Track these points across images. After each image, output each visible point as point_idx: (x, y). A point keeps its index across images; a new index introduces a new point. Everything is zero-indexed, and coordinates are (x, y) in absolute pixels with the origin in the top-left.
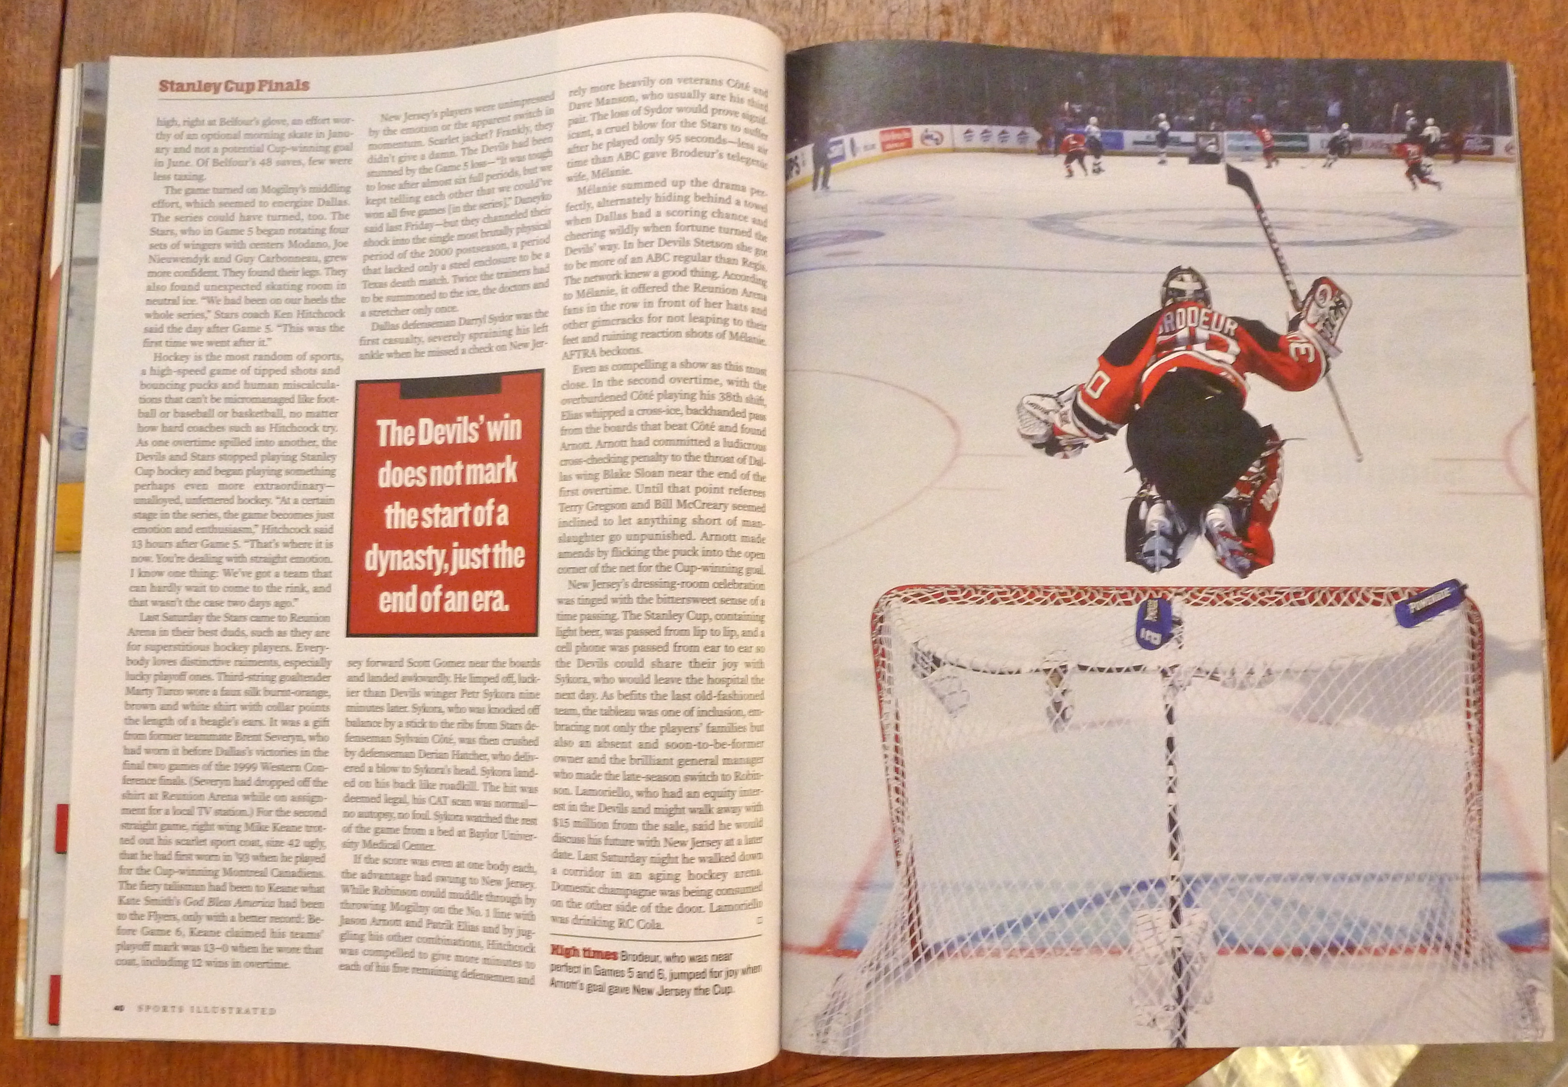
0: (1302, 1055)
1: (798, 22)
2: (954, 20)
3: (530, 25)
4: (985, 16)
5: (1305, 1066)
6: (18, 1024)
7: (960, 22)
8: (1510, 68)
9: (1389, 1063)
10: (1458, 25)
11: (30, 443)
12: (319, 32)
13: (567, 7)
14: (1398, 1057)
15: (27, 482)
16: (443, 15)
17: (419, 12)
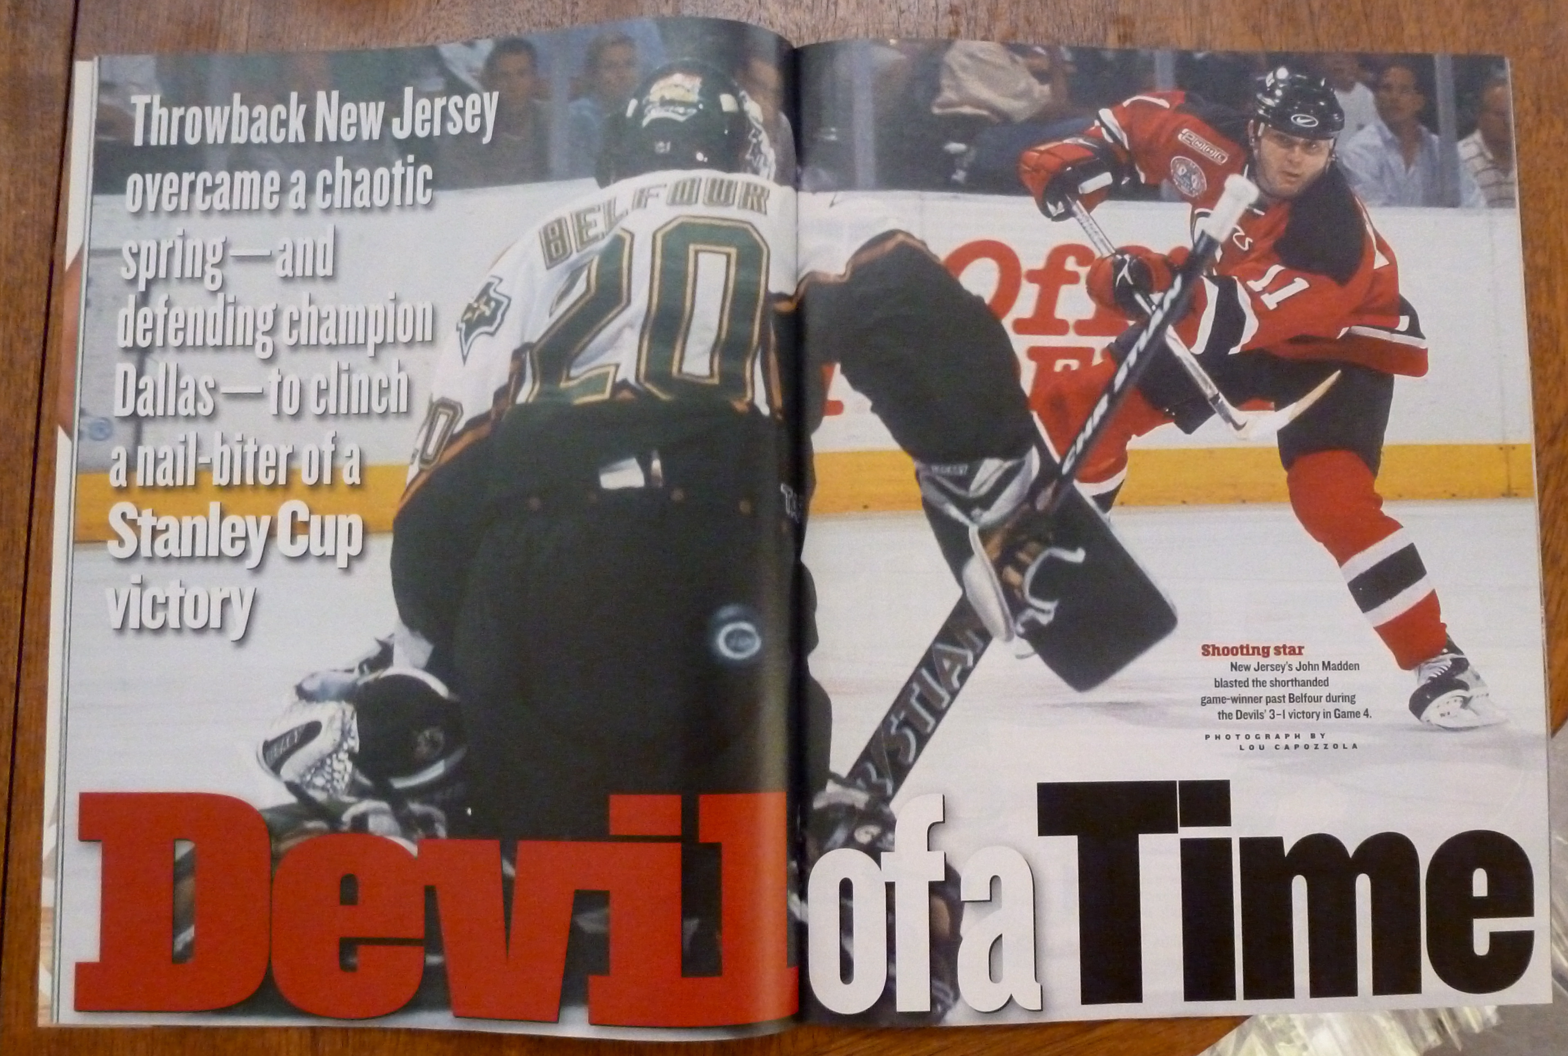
2: (963, 20)
4: (993, 16)
7: (969, 22)
17: (434, 6)
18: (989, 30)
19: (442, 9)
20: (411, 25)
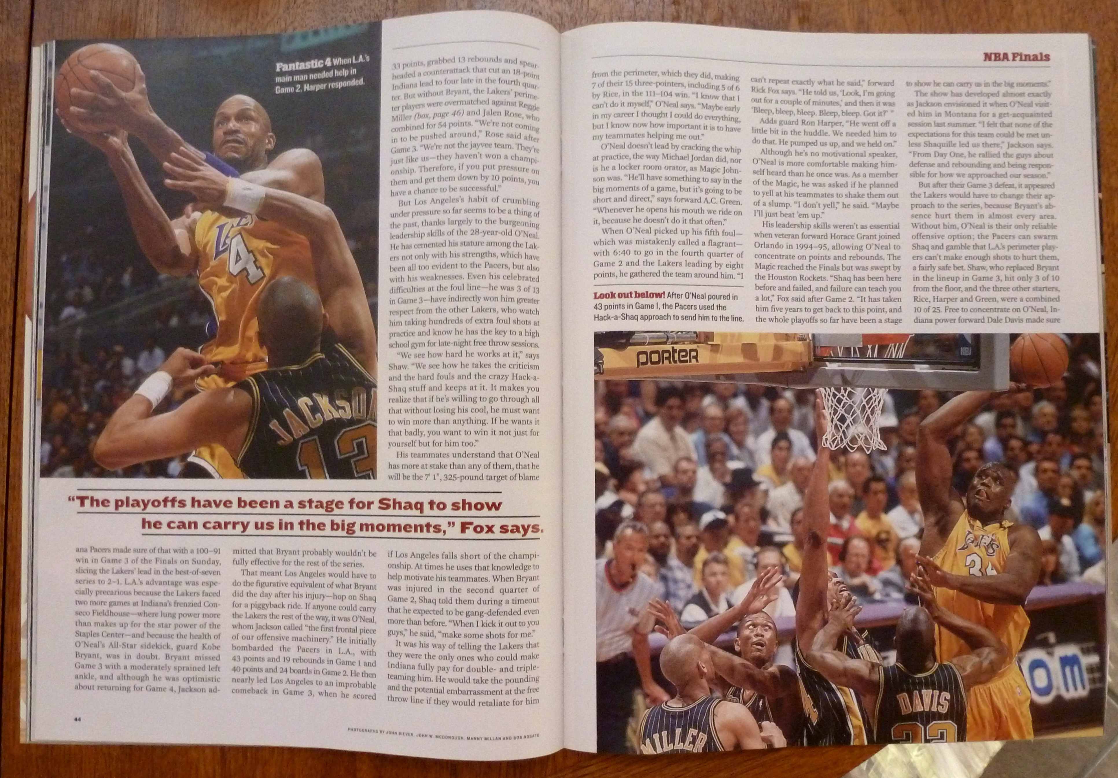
0: (919, 749)
5: (920, 758)
6: (22, 733)
7: (687, 9)
9: (981, 755)
11: (18, 323)
14: (987, 751)
15: (16, 350)
17: (292, 5)
18: (702, 15)
19: (298, 7)
20: (276, 20)
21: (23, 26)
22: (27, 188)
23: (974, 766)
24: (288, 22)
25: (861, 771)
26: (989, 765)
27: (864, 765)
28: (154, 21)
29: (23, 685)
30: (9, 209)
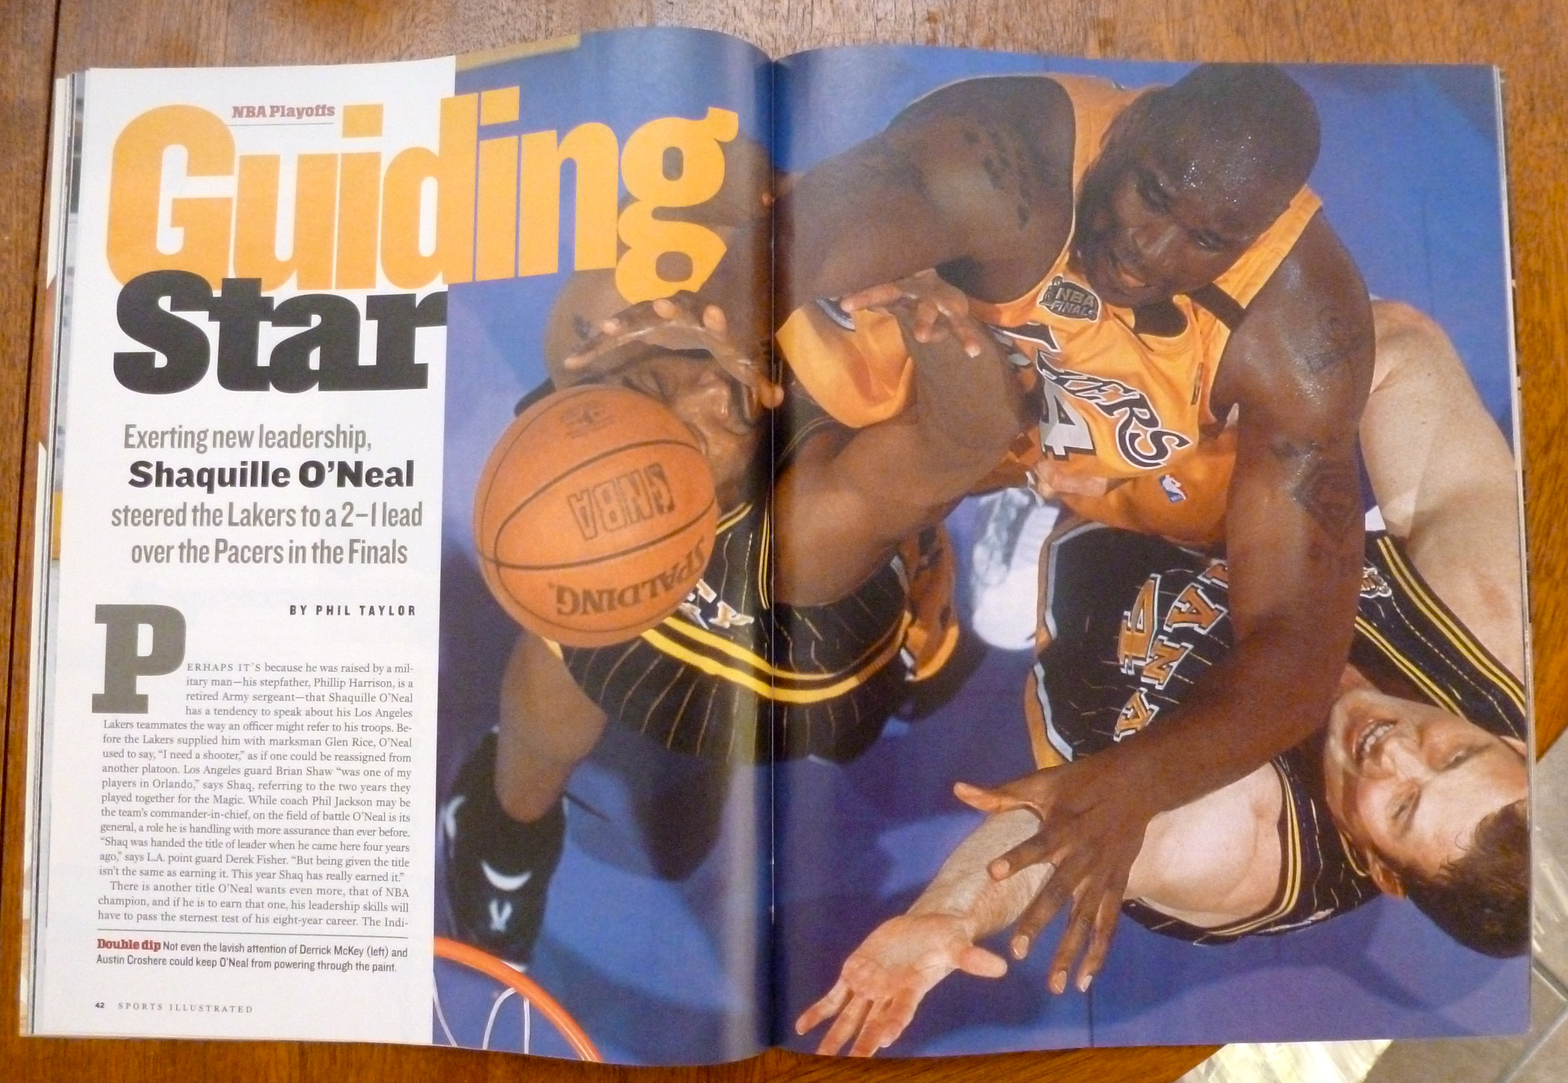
1: (784, 30)
2: (941, 28)
3: (517, 35)
4: (971, 23)
5: (1280, 1060)
6: (22, 1022)
7: (946, 29)
8: (1496, 71)
10: (1444, 30)
11: (29, 453)
12: (309, 44)
13: (555, 17)
15: (26, 492)
16: (430, 26)
17: (408, 24)
19: (416, 26)
20: (386, 43)
21: (43, 53)
22: (45, 272)
23: (1353, 1067)
24: (404, 47)
25: (1198, 1074)
26: (1375, 1067)
27: (1202, 1067)
28: (221, 44)
29: (24, 955)
30: (19, 301)
